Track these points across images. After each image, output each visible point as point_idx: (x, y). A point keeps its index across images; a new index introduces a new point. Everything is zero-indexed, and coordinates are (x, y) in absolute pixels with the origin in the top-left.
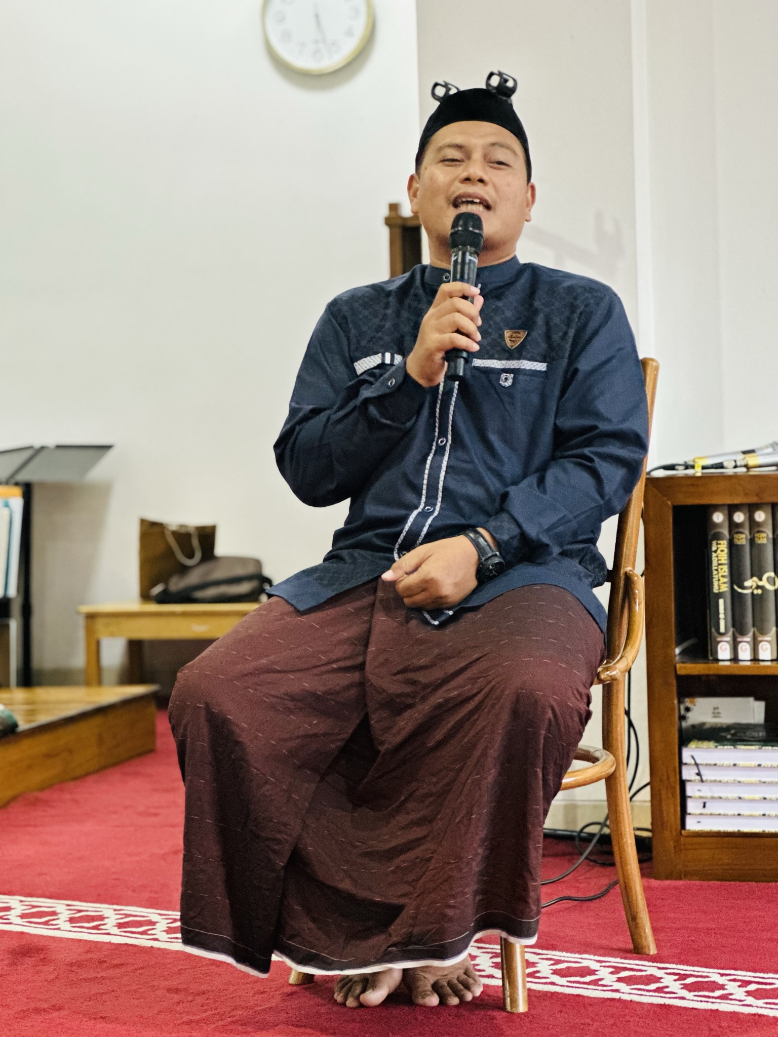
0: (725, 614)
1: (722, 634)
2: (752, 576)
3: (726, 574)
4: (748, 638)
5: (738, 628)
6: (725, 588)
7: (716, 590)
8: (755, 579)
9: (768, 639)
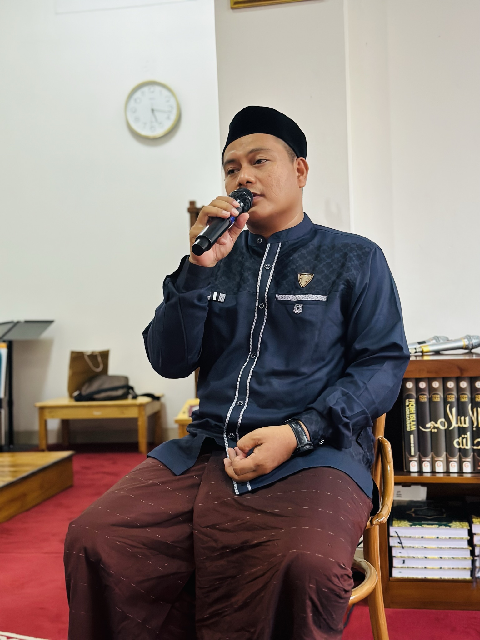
0: (414, 444)
1: (413, 456)
2: (431, 421)
3: (415, 419)
4: (429, 459)
5: (422, 453)
6: (414, 428)
7: (408, 429)
8: (433, 422)
9: (441, 459)
